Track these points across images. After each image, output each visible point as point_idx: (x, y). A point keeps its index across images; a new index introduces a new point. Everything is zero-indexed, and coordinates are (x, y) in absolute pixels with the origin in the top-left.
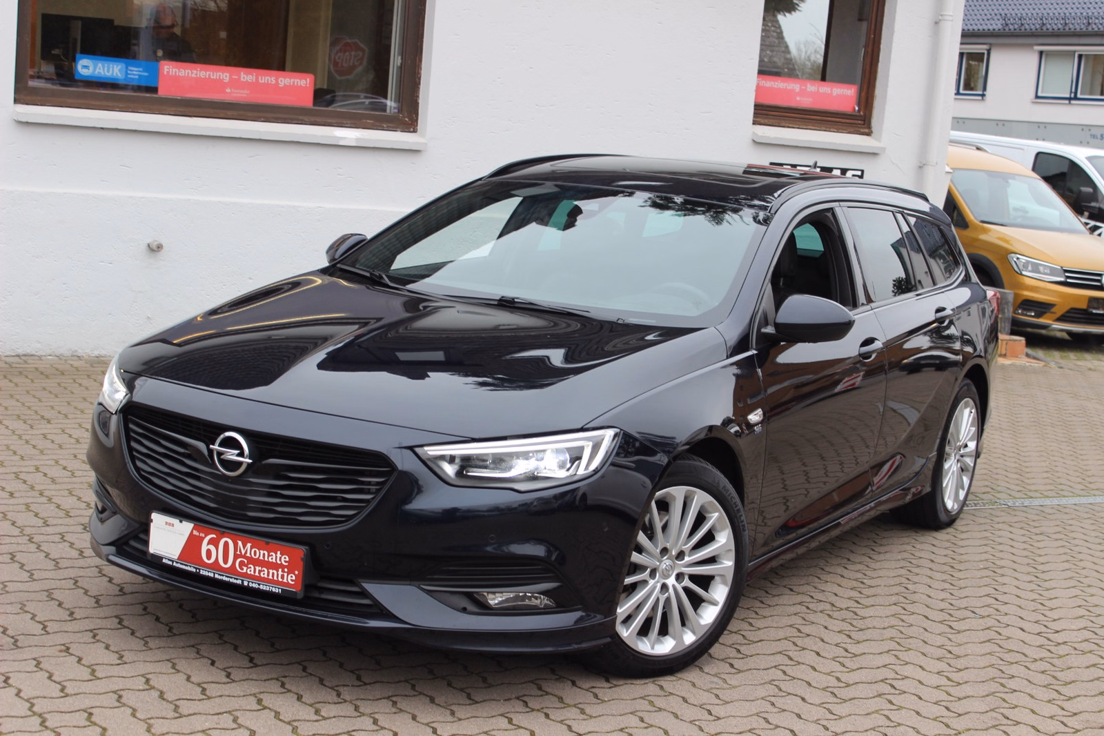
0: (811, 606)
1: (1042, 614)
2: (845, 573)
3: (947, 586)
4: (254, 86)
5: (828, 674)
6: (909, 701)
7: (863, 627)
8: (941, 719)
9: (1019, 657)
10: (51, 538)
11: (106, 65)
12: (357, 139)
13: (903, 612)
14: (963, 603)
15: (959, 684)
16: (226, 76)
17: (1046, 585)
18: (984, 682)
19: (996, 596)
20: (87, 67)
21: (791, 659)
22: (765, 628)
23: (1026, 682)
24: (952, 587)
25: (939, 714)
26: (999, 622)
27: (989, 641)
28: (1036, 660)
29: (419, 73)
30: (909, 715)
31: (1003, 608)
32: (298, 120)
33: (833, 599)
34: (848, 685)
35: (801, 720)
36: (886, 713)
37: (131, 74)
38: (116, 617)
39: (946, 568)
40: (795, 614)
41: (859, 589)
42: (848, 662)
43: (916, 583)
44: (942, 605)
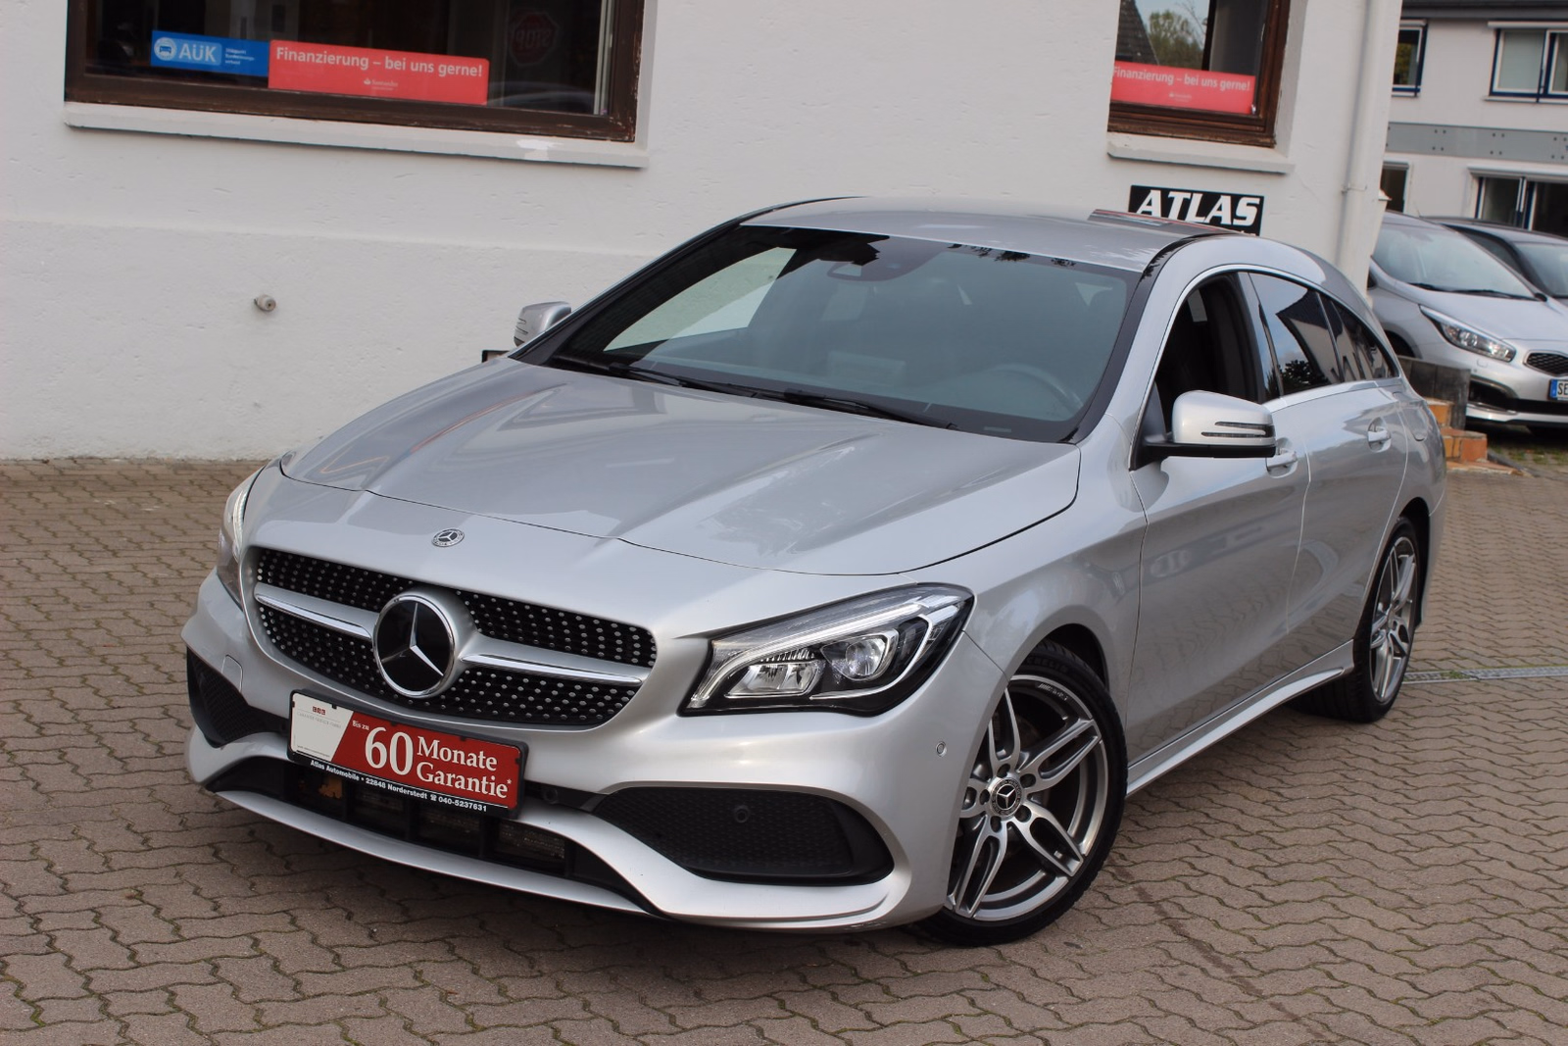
0: (1207, 828)
1: (1539, 841)
2: (1253, 778)
3: (1399, 798)
4: (403, 76)
5: (1238, 932)
6: (1355, 973)
7: (1283, 861)
8: (1403, 1002)
9: (1511, 907)
10: (117, 727)
11: (195, 46)
12: (550, 152)
13: (1339, 837)
14: (1423, 825)
15: (1427, 948)
16: (364, 62)
17: (1541, 797)
18: (1462, 944)
19: (1471, 814)
20: (168, 49)
21: (1183, 910)
22: (1143, 862)
23: (1523, 946)
24: (1406, 800)
25: (1400, 995)
26: (1478, 853)
27: (1465, 881)
28: (1534, 912)
29: (638, 58)
30: (1358, 996)
31: (1481, 832)
32: (466, 124)
33: (1238, 818)
34: (1268, 949)
35: (1203, 1004)
36: (1324, 992)
37: (230, 59)
38: (210, 845)
39: (1397, 772)
40: (1185, 842)
41: (1274, 804)
42: (1263, 914)
43: (1355, 794)
44: (1395, 828)
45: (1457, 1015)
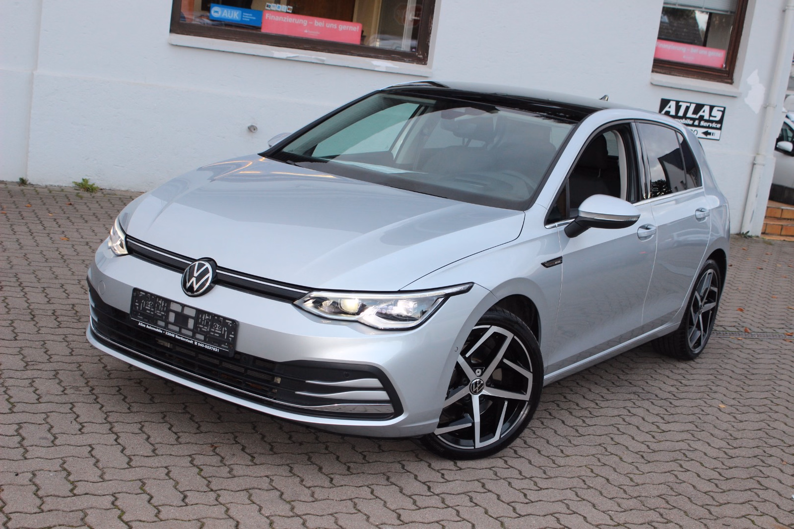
0: (641, 395)
2: (671, 375)
3: (739, 389)
4: (323, 29)
5: (642, 443)
6: (694, 466)
7: (674, 413)
8: (713, 481)
9: (778, 443)
11: (229, 11)
12: (387, 67)
13: (704, 404)
14: (748, 402)
15: (732, 457)
16: (305, 22)
18: (750, 458)
19: (772, 399)
20: (219, 12)
21: (619, 430)
22: (606, 407)
23: (779, 460)
24: (742, 390)
25: (712, 477)
26: (770, 417)
27: (760, 429)
28: (790, 446)
29: (431, 27)
30: (692, 476)
31: (774, 408)
32: (349, 53)
33: (658, 392)
34: (654, 451)
35: (616, 473)
36: (676, 473)
37: (245, 18)
39: (742, 377)
40: (629, 400)
41: (677, 387)
43: (718, 386)
44: (732, 402)
45: (737, 489)
